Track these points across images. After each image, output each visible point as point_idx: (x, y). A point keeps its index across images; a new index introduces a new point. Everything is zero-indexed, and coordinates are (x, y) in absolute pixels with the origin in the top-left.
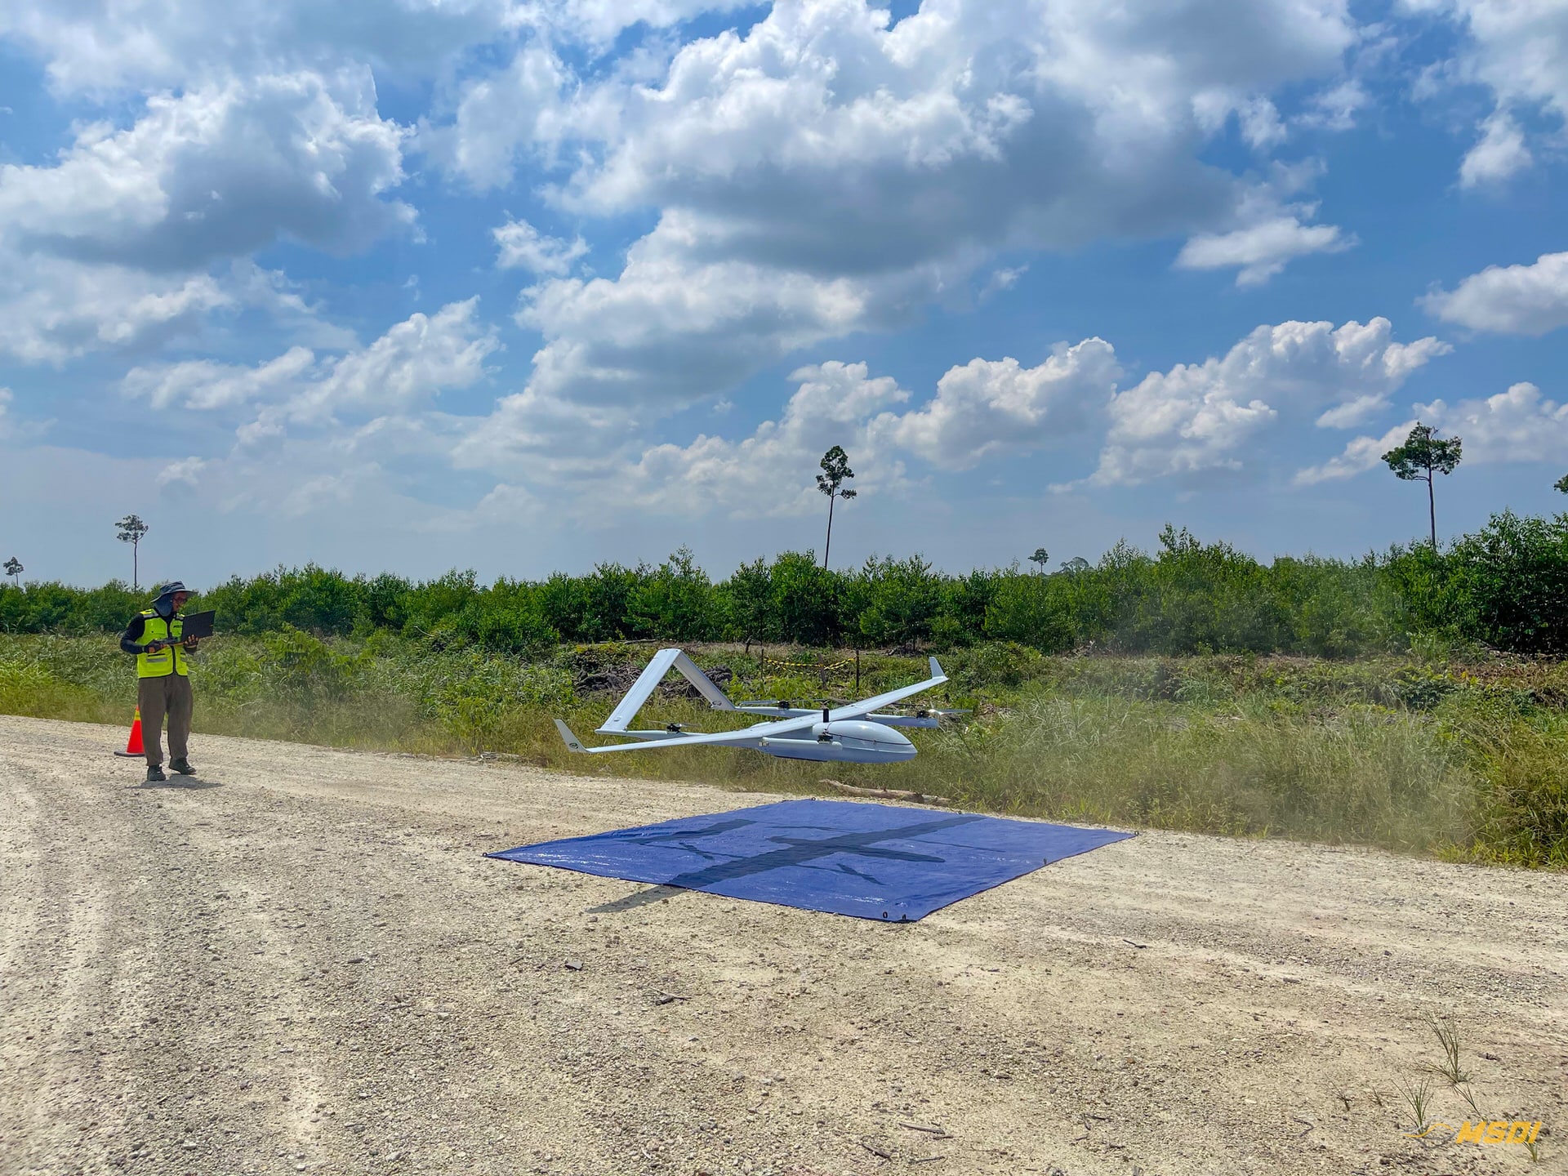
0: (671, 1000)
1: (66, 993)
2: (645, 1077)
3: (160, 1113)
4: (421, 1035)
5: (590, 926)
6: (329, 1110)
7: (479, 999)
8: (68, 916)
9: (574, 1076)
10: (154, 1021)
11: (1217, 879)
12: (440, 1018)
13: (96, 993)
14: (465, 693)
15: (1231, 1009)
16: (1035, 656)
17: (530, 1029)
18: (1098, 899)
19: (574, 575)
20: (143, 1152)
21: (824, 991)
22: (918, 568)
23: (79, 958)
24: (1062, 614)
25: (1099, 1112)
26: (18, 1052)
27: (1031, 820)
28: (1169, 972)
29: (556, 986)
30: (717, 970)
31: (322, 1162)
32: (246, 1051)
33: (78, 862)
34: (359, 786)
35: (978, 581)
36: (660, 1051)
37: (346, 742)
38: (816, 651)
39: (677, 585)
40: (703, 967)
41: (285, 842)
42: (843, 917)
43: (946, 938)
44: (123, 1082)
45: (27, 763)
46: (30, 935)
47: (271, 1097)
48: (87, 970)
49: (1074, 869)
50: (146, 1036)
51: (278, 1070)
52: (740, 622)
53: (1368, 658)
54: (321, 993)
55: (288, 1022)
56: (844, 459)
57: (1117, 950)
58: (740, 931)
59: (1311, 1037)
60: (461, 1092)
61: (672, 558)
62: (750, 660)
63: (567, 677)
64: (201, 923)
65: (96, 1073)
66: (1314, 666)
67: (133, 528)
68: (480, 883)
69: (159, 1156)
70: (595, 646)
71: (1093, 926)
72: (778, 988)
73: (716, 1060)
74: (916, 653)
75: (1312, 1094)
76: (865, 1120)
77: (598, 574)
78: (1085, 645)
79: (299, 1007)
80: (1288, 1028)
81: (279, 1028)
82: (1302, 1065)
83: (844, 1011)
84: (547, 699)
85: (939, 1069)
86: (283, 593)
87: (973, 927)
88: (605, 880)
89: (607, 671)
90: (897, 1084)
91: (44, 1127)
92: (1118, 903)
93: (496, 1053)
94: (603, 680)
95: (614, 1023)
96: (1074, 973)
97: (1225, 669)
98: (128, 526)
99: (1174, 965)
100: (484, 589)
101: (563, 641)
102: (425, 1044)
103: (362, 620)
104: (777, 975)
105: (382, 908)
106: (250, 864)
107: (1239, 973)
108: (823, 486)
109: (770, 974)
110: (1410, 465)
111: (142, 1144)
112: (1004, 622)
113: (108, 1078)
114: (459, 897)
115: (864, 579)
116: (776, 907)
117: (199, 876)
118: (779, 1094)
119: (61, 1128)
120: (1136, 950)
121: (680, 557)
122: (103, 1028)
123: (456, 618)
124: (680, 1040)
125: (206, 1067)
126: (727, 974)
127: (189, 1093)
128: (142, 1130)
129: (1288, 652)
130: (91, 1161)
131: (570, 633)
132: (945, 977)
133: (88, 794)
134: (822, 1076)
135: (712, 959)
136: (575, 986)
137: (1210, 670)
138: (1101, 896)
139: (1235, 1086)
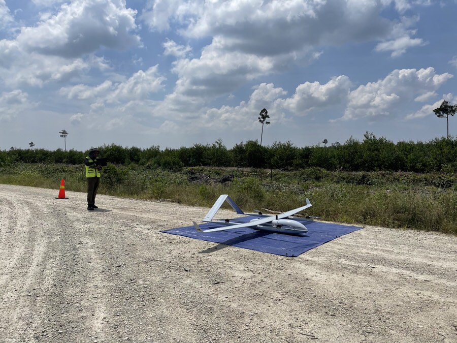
0: (219, 283)
1: (29, 275)
2: (211, 311)
3: (53, 319)
4: (138, 292)
5: (192, 256)
6: (107, 320)
7: (157, 281)
8: (34, 248)
9: (187, 310)
10: (55, 285)
11: (393, 243)
12: (144, 287)
13: (39, 275)
14: (156, 181)
15: (408, 291)
16: (325, 171)
17: (173, 292)
18: (355, 250)
19: (187, 147)
20: (45, 334)
21: (269, 281)
22: (289, 145)
23: (35, 263)
24: (333, 159)
25: (369, 330)
26: (12, 295)
27: (329, 222)
28: (384, 277)
29: (181, 277)
30: (233, 272)
31: (103, 340)
32: (82, 297)
33: (40, 231)
34: (123, 209)
35: (307, 149)
36: (215, 301)
37: (122, 195)
38: (258, 170)
39: (217, 149)
40: (229, 271)
41: (101, 226)
42: (273, 255)
43: (307, 263)
44: (42, 307)
45: (29, 200)
46: (22, 255)
47: (89, 314)
48: (37, 267)
49: (346, 239)
50: (52, 291)
51: (92, 304)
52: (236, 161)
53: (428, 172)
54: (108, 277)
55: (96, 287)
56: (267, 112)
57: (365, 268)
58: (240, 259)
59: (437, 302)
60: (150, 314)
61: (216, 142)
62: (239, 172)
63: (185, 177)
64: (73, 252)
65: (35, 304)
66: (411, 174)
67: (64, 133)
68: (158, 240)
69: (50, 335)
70: (194, 168)
71: (356, 259)
72: (253, 280)
73: (234, 305)
74: (288, 170)
75: (442, 324)
76: (286, 330)
77: (195, 147)
78: (340, 168)
79: (100, 282)
80: (429, 298)
81: (93, 289)
82: (436, 312)
83: (276, 288)
84: (180, 183)
85: (310, 311)
86: (105, 152)
87: (315, 259)
88: (197, 240)
89: (197, 175)
90: (296, 316)
91: (16, 323)
92: (363, 251)
93: (162, 300)
94: (196, 178)
95: (200, 291)
96: (352, 276)
97: (383, 175)
98: (63, 133)
99: (386, 274)
100: (162, 151)
101: (185, 166)
102: (139, 296)
103: (127, 160)
104: (253, 275)
105: (128, 248)
106: (90, 233)
107: (408, 277)
108: (260, 121)
109: (251, 274)
110: (442, 113)
111: (45, 331)
112: (315, 161)
113: (38, 305)
114: (152, 245)
115: (273, 148)
116: (251, 250)
117: (75, 236)
118: (256, 319)
119: (21, 323)
120: (372, 268)
121: (219, 142)
122: (39, 287)
123: (154, 159)
124: (222, 297)
125: (69, 302)
126: (236, 274)
127: (62, 312)
128: (46, 325)
129: (403, 170)
130: (28, 336)
131: (187, 164)
132: (308, 276)
133: (45, 210)
134: (270, 312)
135: (231, 268)
136: (188, 277)
137: (379, 176)
138: (356, 249)
139: (415, 320)
